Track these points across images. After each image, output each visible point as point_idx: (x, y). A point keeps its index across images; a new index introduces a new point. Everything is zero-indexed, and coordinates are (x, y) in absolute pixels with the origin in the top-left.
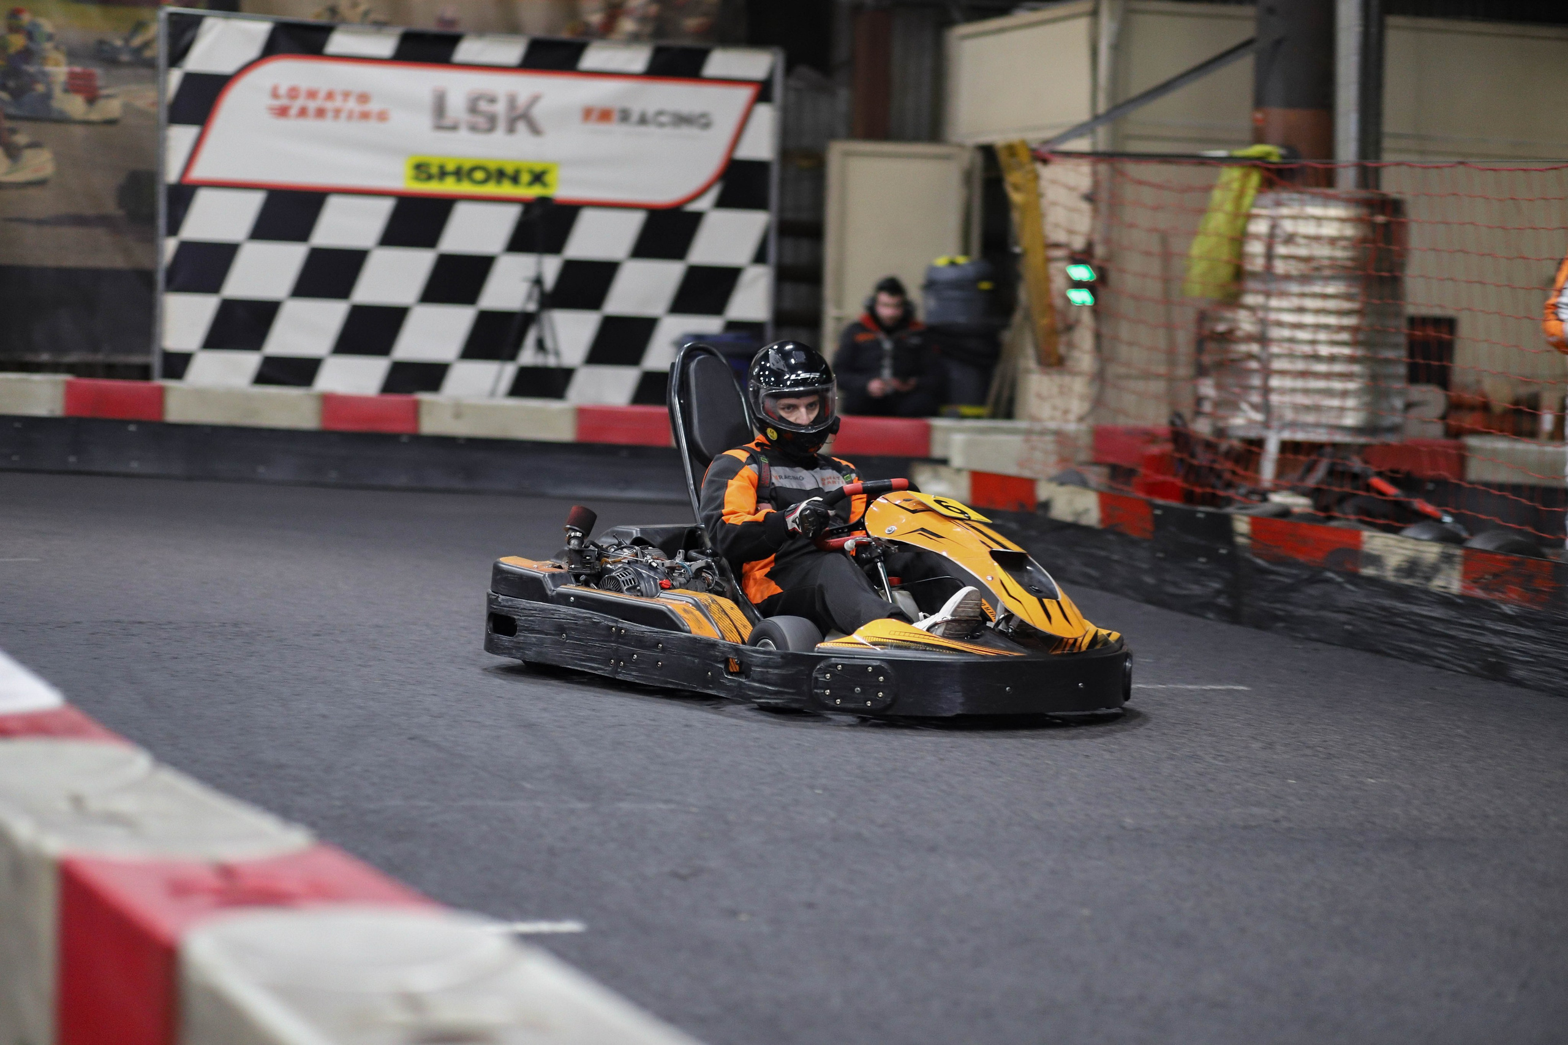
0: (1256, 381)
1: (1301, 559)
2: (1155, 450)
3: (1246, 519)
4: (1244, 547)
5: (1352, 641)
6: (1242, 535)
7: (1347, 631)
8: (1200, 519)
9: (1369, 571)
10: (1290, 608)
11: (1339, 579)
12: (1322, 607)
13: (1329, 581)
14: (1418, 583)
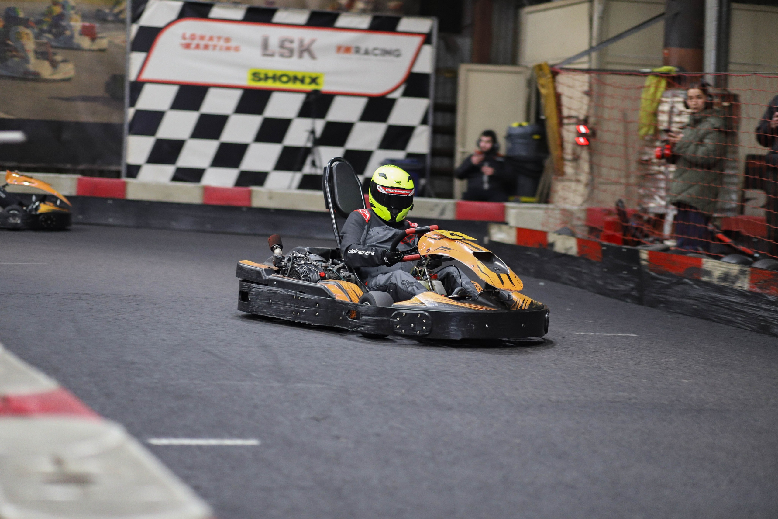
0: (663, 185)
1: (673, 272)
2: (609, 218)
3: (646, 252)
4: (645, 266)
5: (697, 314)
6: (644, 260)
7: (694, 309)
8: (624, 252)
9: (705, 279)
10: (667, 297)
11: (691, 283)
12: (682, 297)
13: (686, 284)
14: (727, 285)
